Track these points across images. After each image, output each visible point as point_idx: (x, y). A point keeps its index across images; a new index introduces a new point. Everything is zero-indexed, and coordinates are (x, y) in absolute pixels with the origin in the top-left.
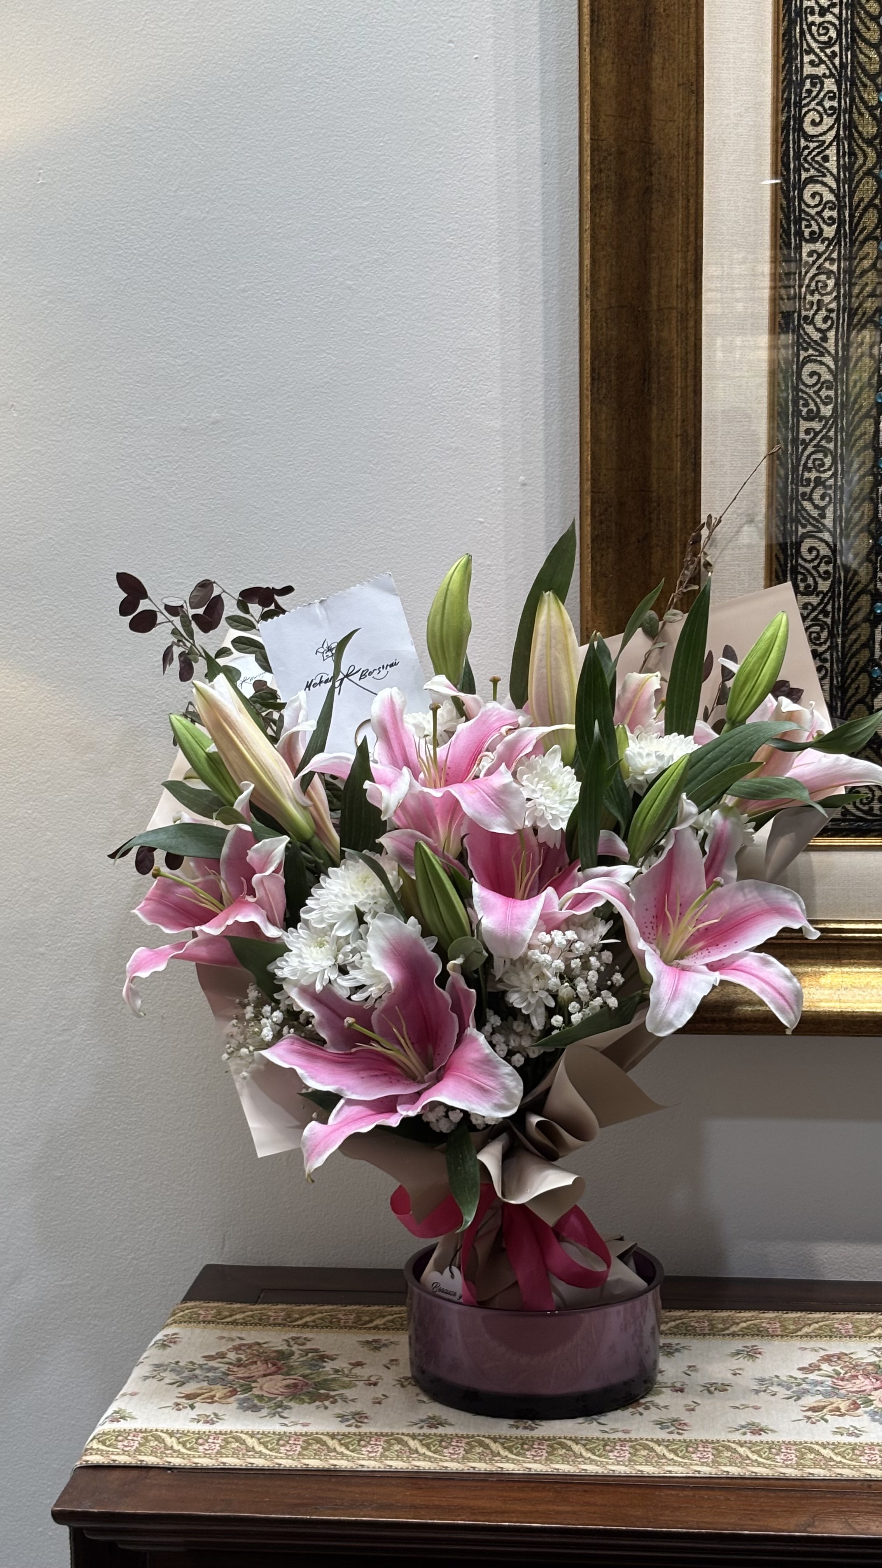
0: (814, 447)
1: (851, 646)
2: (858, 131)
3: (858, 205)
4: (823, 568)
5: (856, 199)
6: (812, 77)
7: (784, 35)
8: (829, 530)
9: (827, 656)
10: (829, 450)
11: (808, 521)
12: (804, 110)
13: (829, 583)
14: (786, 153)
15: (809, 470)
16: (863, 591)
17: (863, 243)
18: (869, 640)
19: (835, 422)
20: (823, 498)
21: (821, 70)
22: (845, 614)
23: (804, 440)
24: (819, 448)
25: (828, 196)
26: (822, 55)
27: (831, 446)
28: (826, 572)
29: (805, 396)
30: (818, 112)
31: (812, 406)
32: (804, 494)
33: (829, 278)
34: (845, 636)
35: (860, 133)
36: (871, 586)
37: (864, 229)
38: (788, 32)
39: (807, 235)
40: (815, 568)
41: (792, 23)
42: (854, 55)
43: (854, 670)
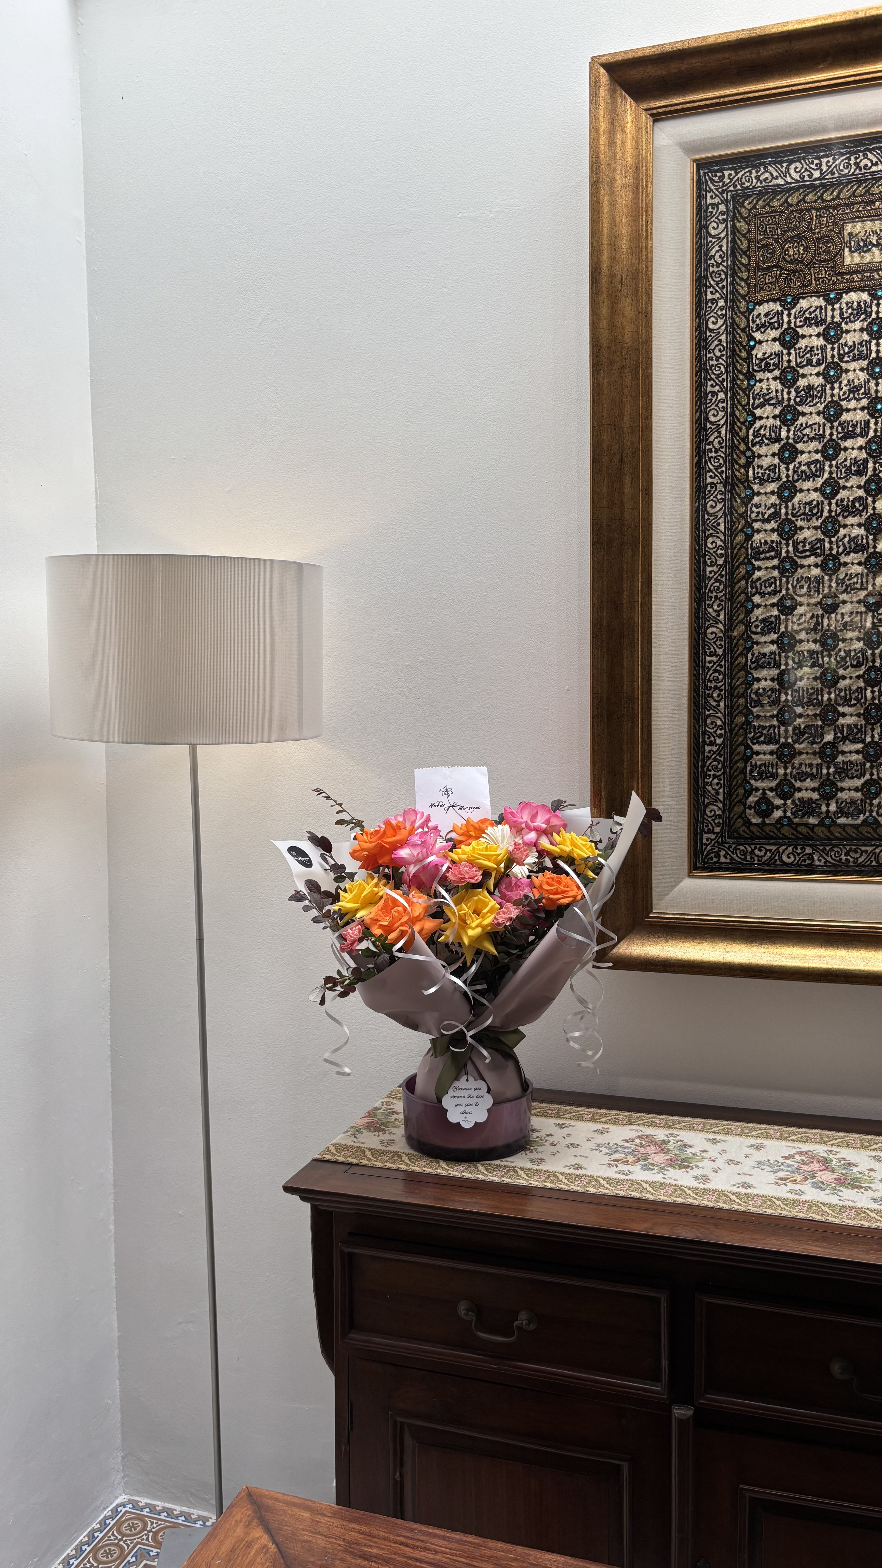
0: (714, 670)
1: (734, 773)
2: (735, 510)
3: (735, 547)
4: (719, 732)
5: (734, 545)
6: (712, 484)
7: (696, 464)
8: (721, 713)
9: (722, 777)
10: (722, 671)
11: (711, 708)
12: (707, 500)
13: (722, 739)
14: (698, 523)
15: (711, 682)
16: (741, 744)
17: (738, 566)
18: (743, 769)
19: (724, 657)
20: (718, 696)
21: (716, 480)
22: (731, 756)
23: (707, 667)
25: (720, 543)
26: (716, 473)
27: (722, 669)
28: (721, 734)
29: (708, 644)
30: (714, 501)
31: (712, 649)
32: (708, 694)
33: (720, 584)
34: (731, 768)
35: (736, 511)
36: (745, 742)
37: (739, 559)
38: (699, 463)
39: (709, 563)
40: (714, 732)
41: (700, 457)
42: (733, 472)
43: (736, 785)
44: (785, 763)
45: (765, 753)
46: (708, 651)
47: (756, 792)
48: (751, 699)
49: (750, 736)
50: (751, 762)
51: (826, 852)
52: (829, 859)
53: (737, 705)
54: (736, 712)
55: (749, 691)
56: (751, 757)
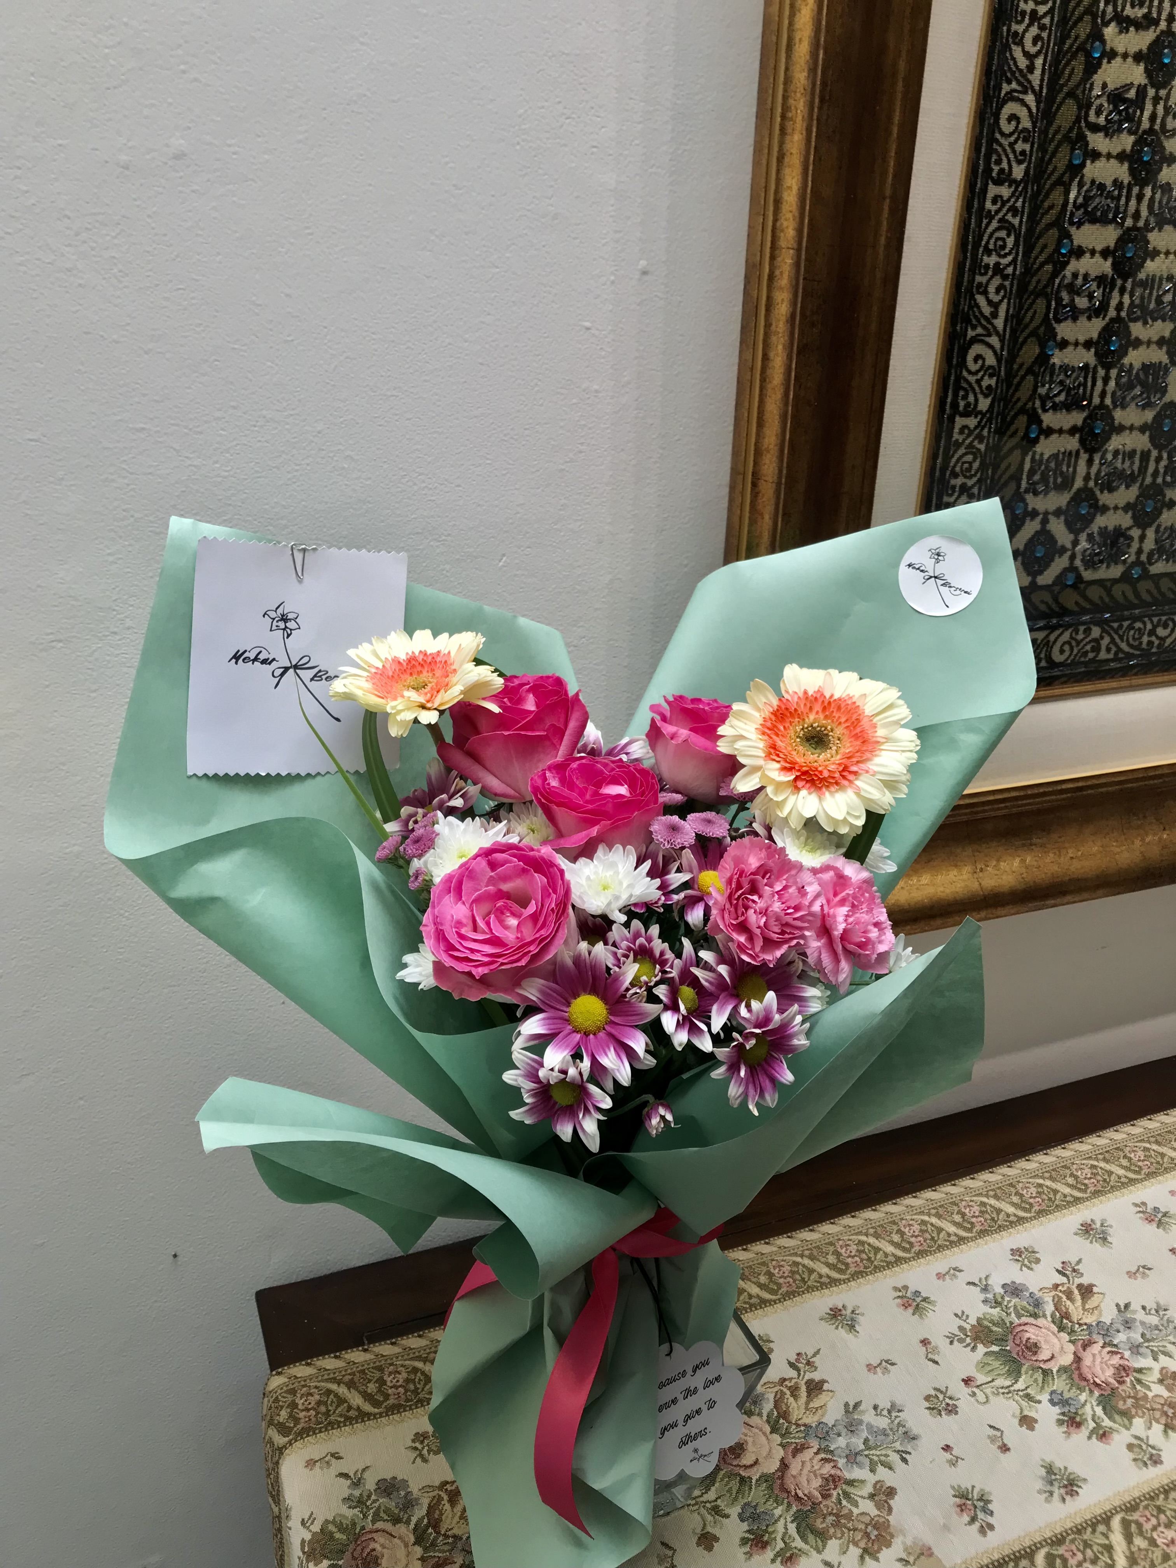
0: (1000, 221)
4: (986, 382)
8: (997, 333)
10: (1013, 226)
11: (979, 321)
13: (988, 401)
15: (988, 252)
16: (1022, 411)
19: (1025, 187)
20: (998, 291)
23: (990, 211)
24: (1004, 224)
27: (1016, 221)
28: (989, 387)
29: (1000, 149)
32: (980, 284)
34: (996, 466)
36: (1030, 404)
40: (978, 382)
44: (1091, 451)
45: (1060, 431)
46: (996, 168)
47: (1032, 519)
48: (1059, 300)
49: (1042, 391)
50: (1034, 453)
51: (1121, 633)
52: (1124, 646)
53: (1030, 314)
54: (1025, 334)
55: (1057, 281)
56: (1036, 441)
